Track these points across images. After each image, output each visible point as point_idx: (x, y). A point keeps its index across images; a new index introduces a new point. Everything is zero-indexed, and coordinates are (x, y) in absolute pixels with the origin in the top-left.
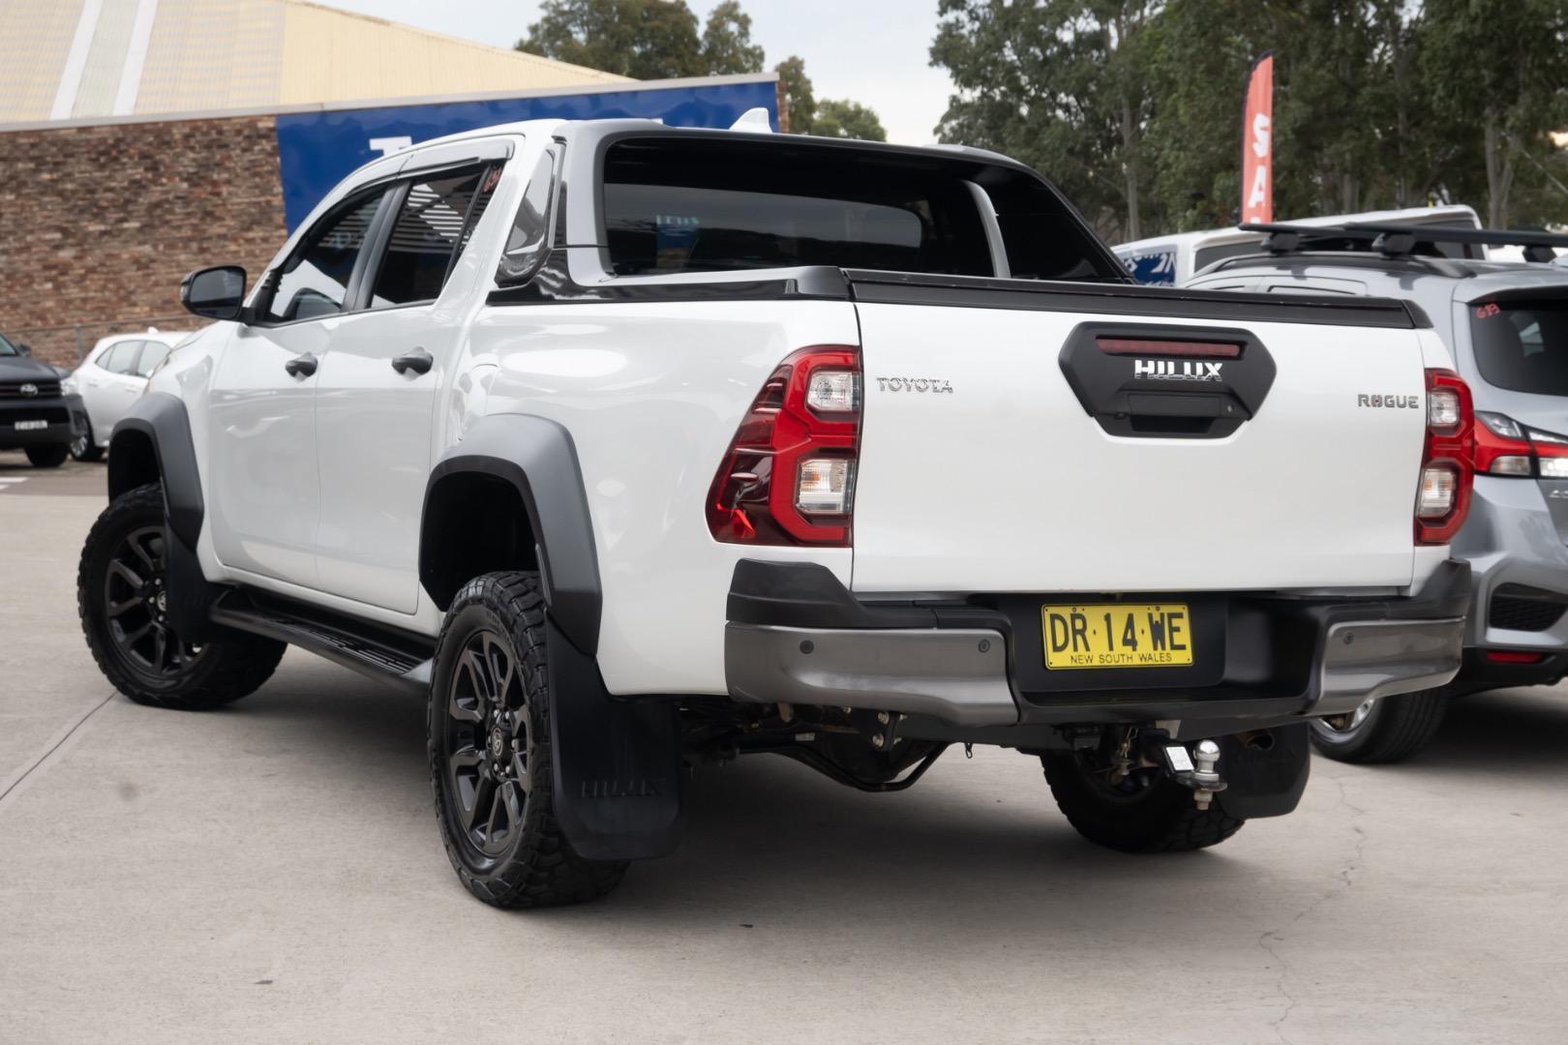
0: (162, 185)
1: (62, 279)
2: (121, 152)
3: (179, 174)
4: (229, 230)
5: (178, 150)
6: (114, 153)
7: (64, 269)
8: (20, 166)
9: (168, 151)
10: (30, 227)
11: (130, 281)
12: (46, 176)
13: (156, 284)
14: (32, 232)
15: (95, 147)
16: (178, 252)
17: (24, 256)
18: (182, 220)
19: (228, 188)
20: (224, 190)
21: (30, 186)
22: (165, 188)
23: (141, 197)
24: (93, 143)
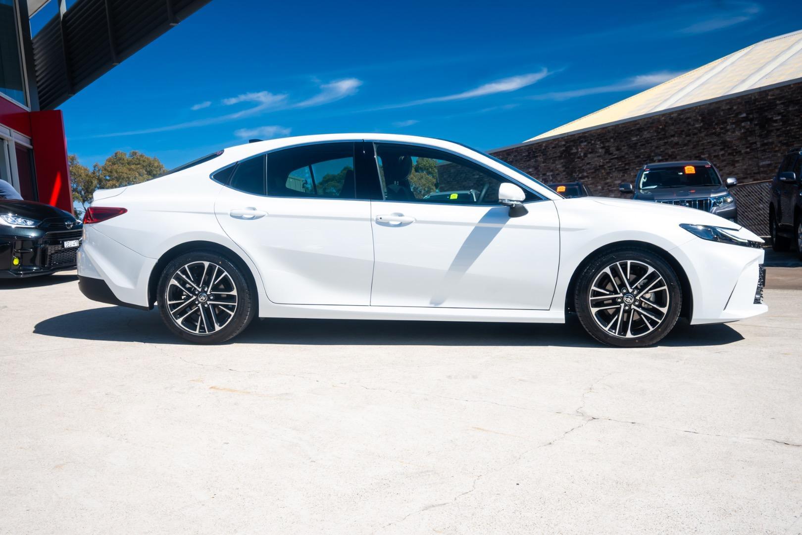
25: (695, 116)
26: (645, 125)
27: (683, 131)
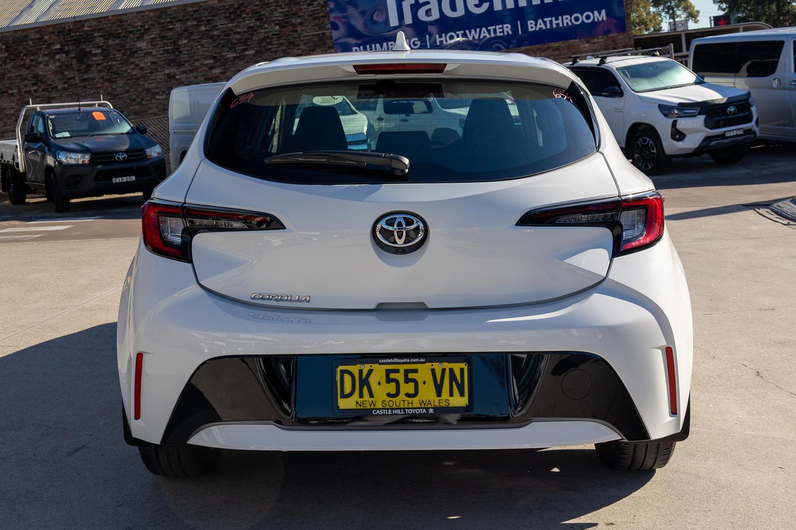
0: (266, 28)
2: (242, 11)
3: (274, 21)
5: (272, 8)
6: (238, 13)
8: (189, 23)
10: (197, 58)
12: (203, 28)
14: (197, 60)
15: (228, 9)
19: (301, 27)
20: (299, 28)
21: (195, 34)
22: (266, 30)
23: (254, 36)
24: (227, 7)
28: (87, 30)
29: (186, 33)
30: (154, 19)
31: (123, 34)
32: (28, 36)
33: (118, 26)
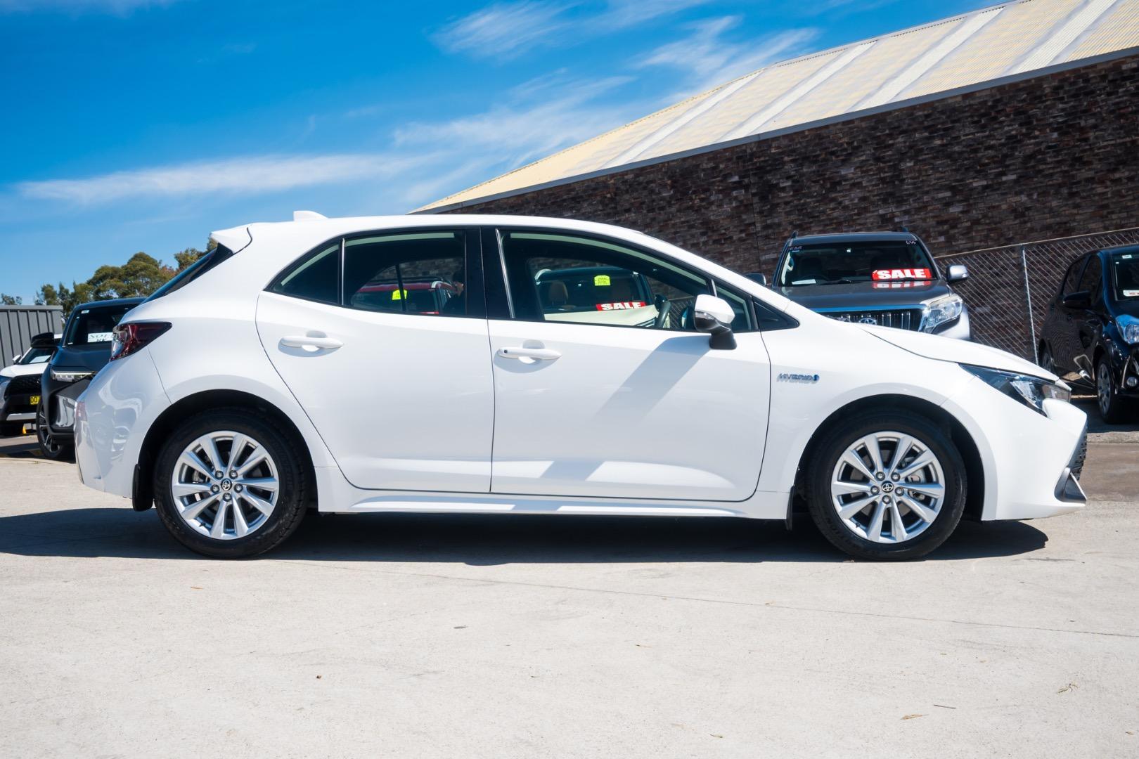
0: (1036, 137)
1: (952, 232)
2: (998, 112)
3: (1049, 125)
4: (1096, 173)
5: (1048, 103)
6: (993, 114)
7: (954, 223)
8: (917, 135)
9: (1039, 105)
10: (926, 189)
11: (1009, 229)
12: (938, 142)
13: (1032, 230)
14: (927, 193)
15: (977, 110)
16: (1050, 198)
17: (922, 214)
18: (1053, 168)
19: (1095, 133)
20: (1091, 135)
21: (926, 152)
22: (1037, 140)
23: (1017, 151)
24: (976, 107)
25: (660, 179)
26: (585, 191)
27: (643, 203)
28: (774, 153)
29: (913, 151)
30: (867, 131)
31: (823, 156)
32: (699, 165)
33: (817, 145)
